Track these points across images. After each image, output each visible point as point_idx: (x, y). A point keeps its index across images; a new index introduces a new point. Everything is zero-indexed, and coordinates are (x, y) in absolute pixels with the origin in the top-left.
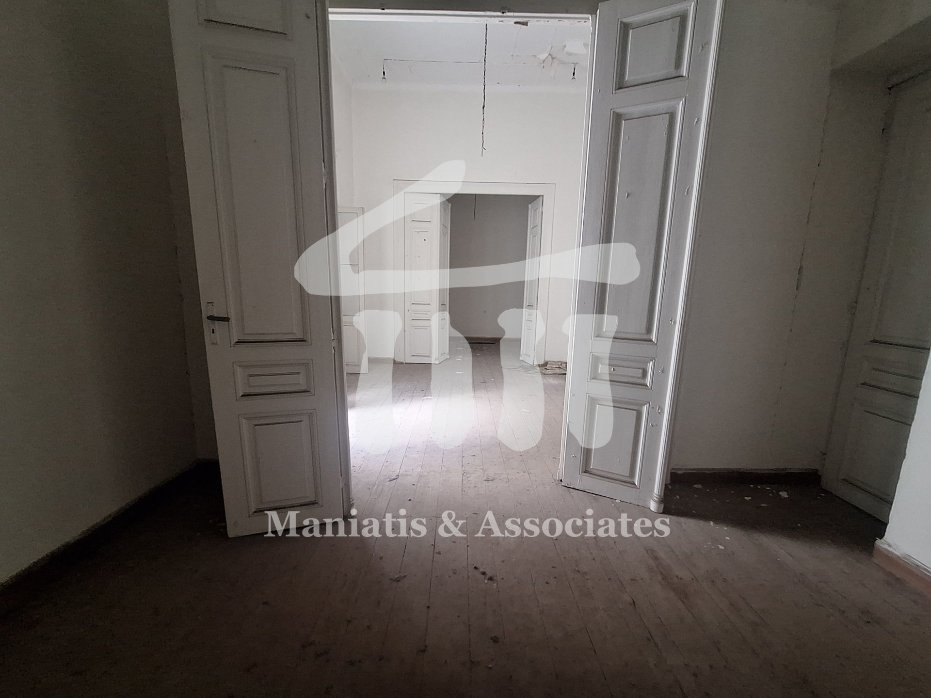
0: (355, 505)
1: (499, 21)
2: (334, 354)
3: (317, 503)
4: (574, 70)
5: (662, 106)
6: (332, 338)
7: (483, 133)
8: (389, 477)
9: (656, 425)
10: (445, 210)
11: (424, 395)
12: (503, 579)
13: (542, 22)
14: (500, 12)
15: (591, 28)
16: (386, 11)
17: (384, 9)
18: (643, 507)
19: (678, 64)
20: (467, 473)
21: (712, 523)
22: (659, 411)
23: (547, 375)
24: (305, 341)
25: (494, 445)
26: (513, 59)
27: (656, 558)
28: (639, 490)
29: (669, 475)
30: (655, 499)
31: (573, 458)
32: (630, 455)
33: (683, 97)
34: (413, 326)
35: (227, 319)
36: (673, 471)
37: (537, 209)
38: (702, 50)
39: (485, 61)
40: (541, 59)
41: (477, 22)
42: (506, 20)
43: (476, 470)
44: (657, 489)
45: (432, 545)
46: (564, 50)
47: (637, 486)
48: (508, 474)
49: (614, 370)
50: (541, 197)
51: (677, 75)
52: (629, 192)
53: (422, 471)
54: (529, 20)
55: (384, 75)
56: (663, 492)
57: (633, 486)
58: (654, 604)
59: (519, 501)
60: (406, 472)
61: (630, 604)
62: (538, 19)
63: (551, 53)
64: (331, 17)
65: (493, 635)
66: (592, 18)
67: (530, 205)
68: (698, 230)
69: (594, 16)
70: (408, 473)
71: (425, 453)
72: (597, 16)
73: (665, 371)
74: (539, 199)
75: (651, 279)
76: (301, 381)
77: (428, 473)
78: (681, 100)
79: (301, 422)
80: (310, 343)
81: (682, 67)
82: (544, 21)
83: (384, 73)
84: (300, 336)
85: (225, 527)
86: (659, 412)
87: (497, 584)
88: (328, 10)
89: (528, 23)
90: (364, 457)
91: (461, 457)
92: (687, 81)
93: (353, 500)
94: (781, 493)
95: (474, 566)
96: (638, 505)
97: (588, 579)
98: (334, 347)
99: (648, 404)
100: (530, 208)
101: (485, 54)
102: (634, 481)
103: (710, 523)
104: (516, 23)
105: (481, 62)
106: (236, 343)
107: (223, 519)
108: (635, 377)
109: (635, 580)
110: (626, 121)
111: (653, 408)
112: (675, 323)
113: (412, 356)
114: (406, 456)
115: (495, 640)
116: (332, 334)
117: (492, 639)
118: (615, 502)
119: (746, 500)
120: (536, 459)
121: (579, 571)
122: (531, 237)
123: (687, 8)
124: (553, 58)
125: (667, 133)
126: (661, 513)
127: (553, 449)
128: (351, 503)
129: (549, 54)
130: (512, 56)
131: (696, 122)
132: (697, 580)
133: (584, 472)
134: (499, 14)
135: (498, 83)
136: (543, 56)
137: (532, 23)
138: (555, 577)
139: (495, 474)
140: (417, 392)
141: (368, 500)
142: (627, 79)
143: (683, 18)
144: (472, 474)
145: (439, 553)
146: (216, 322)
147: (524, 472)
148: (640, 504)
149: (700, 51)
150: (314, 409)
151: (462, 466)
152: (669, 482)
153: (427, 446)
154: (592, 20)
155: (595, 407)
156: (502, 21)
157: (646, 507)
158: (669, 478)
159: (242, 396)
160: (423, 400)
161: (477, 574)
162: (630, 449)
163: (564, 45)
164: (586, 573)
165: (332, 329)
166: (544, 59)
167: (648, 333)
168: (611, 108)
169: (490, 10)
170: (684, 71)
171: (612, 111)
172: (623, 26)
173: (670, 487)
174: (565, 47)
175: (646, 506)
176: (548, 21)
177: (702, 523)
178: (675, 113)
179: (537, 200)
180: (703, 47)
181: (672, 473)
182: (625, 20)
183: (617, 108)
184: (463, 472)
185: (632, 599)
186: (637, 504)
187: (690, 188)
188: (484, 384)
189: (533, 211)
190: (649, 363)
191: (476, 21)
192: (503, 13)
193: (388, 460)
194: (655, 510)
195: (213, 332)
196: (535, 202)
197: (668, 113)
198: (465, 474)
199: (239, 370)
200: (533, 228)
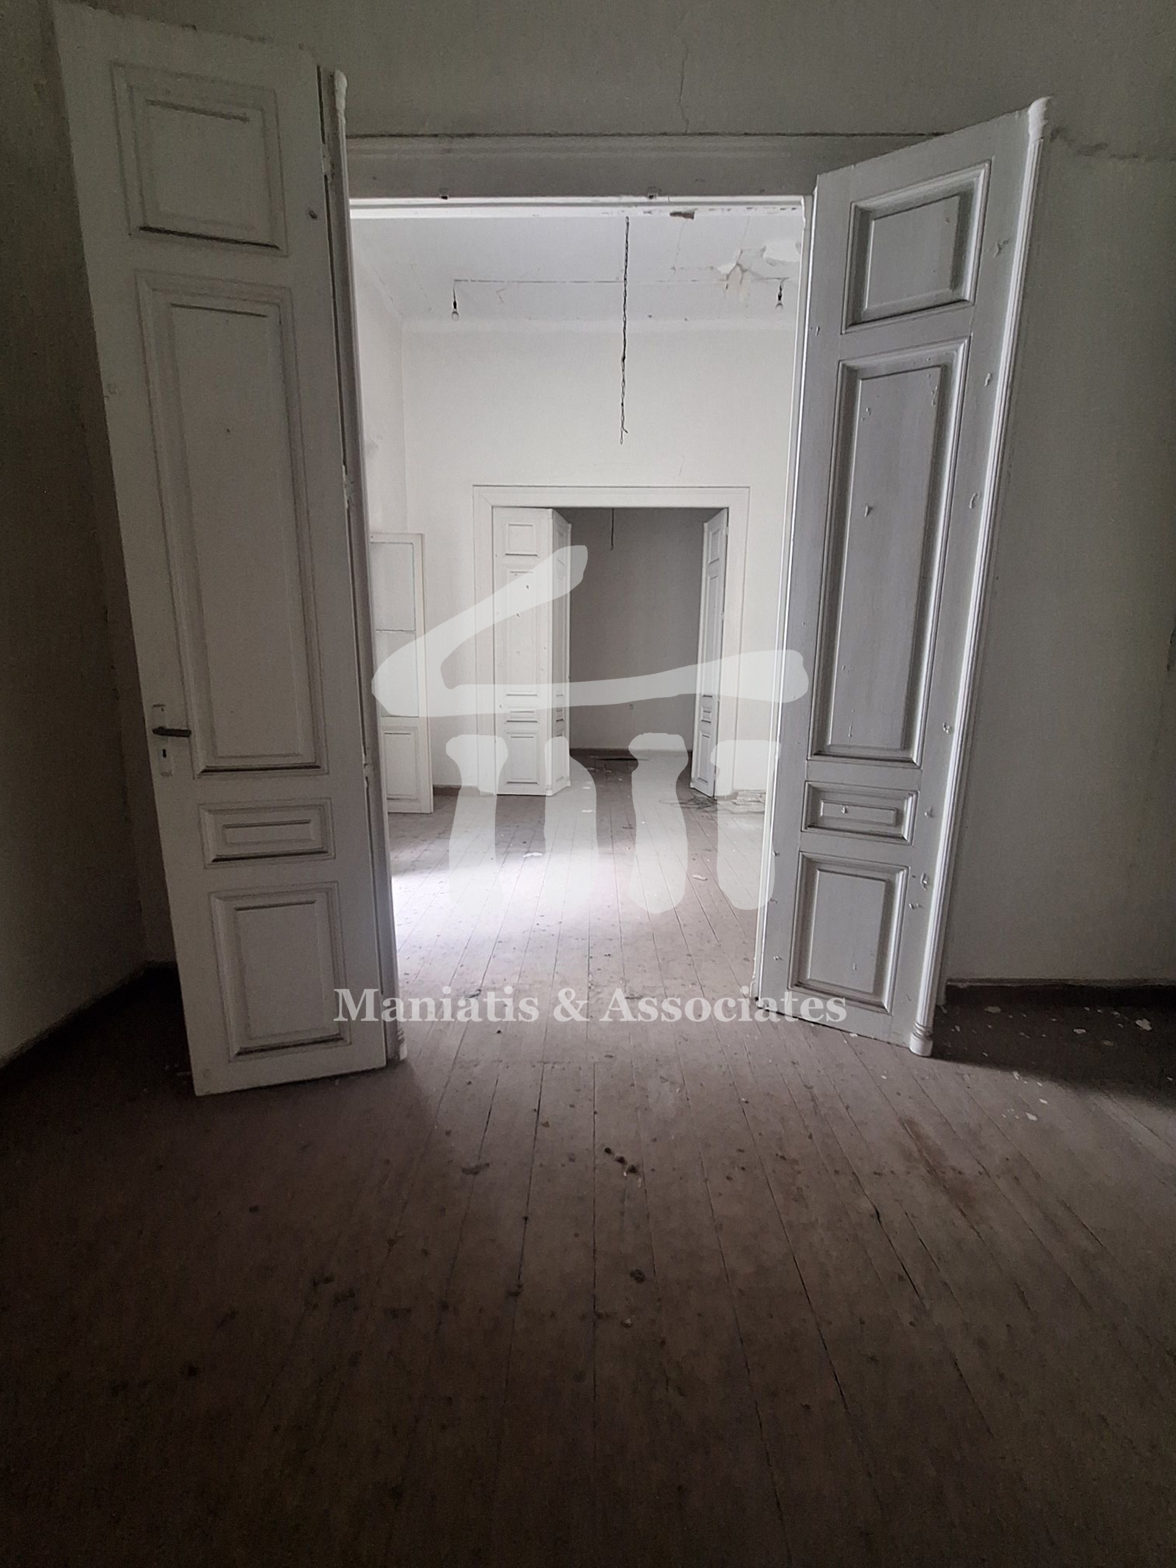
0: (406, 1040)
1: (645, 213)
2: (368, 789)
3: (342, 1039)
4: (781, 289)
5: (930, 354)
6: (364, 762)
7: (622, 404)
8: (464, 992)
9: (920, 906)
10: (561, 535)
11: (526, 850)
12: (653, 1170)
13: (718, 212)
14: (645, 195)
15: (804, 220)
16: (450, 200)
17: (445, 198)
18: (898, 1045)
19: (957, 279)
20: (596, 987)
21: (1016, 1074)
22: (925, 882)
23: (737, 814)
24: (318, 767)
25: (643, 936)
26: (674, 273)
27: (918, 1137)
28: (890, 1017)
29: (943, 989)
30: (918, 1032)
31: (777, 962)
32: (874, 958)
33: (964, 337)
34: (508, 733)
35: (186, 734)
36: (949, 983)
37: (718, 531)
38: (999, 252)
39: (625, 279)
40: (722, 272)
41: (606, 216)
42: (655, 210)
43: (612, 980)
44: (921, 1014)
45: (535, 1110)
46: (762, 255)
47: (887, 1011)
48: (666, 988)
49: (846, 812)
50: (726, 510)
51: (954, 299)
52: (870, 505)
53: (520, 982)
54: (696, 209)
55: (455, 307)
56: (931, 1020)
57: (880, 1010)
58: (913, 1216)
59: (684, 1035)
60: (494, 983)
61: (872, 1216)
62: (711, 207)
63: (740, 263)
64: (354, 215)
65: (634, 1269)
66: (805, 202)
67: (706, 525)
68: (992, 568)
69: (810, 198)
70: (497, 986)
71: (526, 951)
72: (813, 200)
73: (934, 814)
74: (722, 512)
75: (909, 657)
76: (311, 836)
77: (530, 985)
78: (961, 343)
79: (313, 903)
80: (326, 771)
81: (964, 285)
82: (723, 209)
83: (455, 304)
84: (308, 759)
85: (190, 1079)
86: (925, 884)
87: (644, 1179)
88: (348, 201)
89: (694, 213)
90: (424, 958)
91: (587, 959)
92: (973, 307)
93: (402, 1034)
94: (1138, 1022)
95: (604, 1148)
96: (888, 1043)
97: (799, 1172)
98: (367, 778)
99: (905, 871)
100: (706, 529)
101: (626, 267)
102: (883, 1001)
103: (1013, 1075)
104: (674, 214)
105: (620, 280)
106: (203, 772)
107: (186, 1065)
108: (884, 824)
109: (879, 1174)
110: (865, 381)
111: (914, 877)
112: (952, 730)
113: (508, 783)
114: (494, 957)
115: (638, 1277)
116: (364, 755)
117: (632, 1274)
118: (850, 1037)
119: (1075, 1033)
120: (714, 961)
121: (783, 1157)
122: (709, 578)
123: (971, 179)
124: (743, 271)
125: (936, 400)
126: (927, 1057)
127: (744, 943)
128: (400, 1038)
129: (738, 264)
130: (674, 268)
131: (989, 381)
132: (988, 1174)
133: (797, 985)
134: (644, 199)
135: (650, 316)
136: (727, 268)
137: (701, 213)
138: (743, 1169)
139: (644, 987)
140: (514, 845)
141: (428, 1033)
142: (866, 307)
143: (965, 197)
144: (605, 988)
145: (546, 1125)
146: (170, 738)
147: (693, 984)
148: (892, 1041)
149: (995, 254)
150: (334, 882)
151: (589, 974)
152: (942, 1002)
153: (530, 939)
154: (805, 205)
155: (814, 875)
156: (649, 212)
157: (902, 1047)
158: (943, 996)
159: (214, 861)
160: (526, 858)
161: (609, 1161)
162: (875, 947)
163: (762, 247)
164: (795, 1162)
165: (363, 747)
166: (728, 272)
167: (904, 748)
168: (839, 358)
169: (627, 194)
170: (967, 291)
171: (841, 363)
172: (859, 213)
173: (945, 1011)
174: (764, 250)
175: (904, 1045)
176: (729, 210)
177: (997, 1074)
178: (951, 365)
179: (719, 514)
180: (1000, 249)
181: (948, 988)
182: (862, 204)
183: (848, 359)
184: (590, 985)
185: (874, 1206)
186: (886, 1040)
187: (978, 497)
188: (628, 830)
189: (711, 533)
190: (908, 799)
191: (604, 213)
192: (651, 197)
193: (464, 963)
194: (918, 1051)
195: (165, 755)
196: (716, 517)
197: (938, 366)
198: (593, 987)
199: (207, 818)
200: (711, 563)
